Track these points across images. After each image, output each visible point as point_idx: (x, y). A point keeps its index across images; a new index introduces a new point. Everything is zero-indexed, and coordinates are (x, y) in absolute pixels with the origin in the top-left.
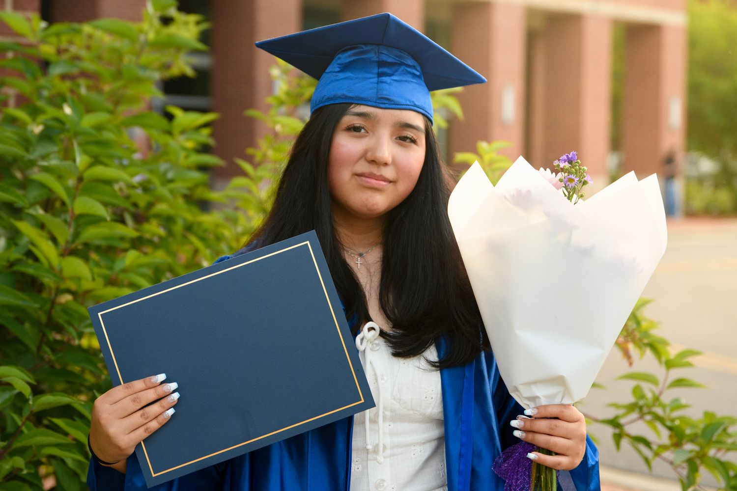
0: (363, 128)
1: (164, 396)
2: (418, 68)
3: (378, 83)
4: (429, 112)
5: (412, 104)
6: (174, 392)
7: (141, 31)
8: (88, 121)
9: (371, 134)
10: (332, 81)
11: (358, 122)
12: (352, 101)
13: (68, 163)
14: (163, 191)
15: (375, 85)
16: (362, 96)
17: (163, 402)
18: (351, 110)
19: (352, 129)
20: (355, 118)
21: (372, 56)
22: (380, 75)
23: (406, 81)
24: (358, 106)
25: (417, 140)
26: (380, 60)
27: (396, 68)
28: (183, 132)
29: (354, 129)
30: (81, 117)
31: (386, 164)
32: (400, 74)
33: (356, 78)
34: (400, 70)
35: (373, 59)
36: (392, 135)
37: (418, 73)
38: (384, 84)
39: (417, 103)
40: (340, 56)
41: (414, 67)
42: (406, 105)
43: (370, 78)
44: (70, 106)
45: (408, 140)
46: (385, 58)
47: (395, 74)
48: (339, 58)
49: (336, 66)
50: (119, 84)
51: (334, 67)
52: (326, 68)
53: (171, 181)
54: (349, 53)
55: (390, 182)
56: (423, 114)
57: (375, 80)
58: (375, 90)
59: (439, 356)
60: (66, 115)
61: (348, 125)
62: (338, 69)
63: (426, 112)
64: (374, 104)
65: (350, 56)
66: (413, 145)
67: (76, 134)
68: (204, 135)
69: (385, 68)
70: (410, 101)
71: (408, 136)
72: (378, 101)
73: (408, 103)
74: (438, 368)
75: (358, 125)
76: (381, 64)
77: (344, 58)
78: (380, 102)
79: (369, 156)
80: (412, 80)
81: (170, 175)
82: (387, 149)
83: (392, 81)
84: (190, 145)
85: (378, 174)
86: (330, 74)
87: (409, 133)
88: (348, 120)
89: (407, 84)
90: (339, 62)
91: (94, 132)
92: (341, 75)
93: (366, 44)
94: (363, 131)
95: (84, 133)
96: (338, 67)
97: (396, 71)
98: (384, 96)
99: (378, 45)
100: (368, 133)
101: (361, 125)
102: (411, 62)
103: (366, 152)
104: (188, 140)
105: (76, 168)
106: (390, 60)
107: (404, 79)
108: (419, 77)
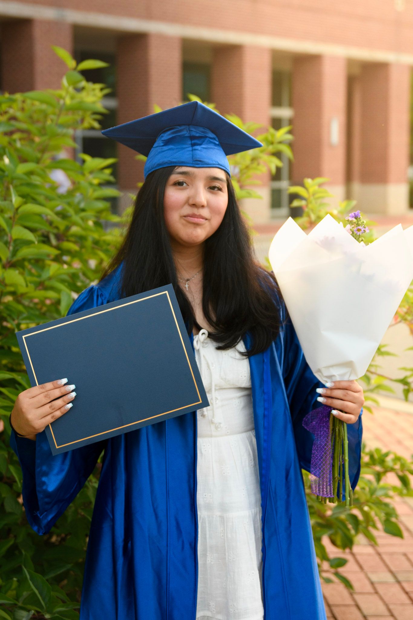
0: (185, 183)
1: (65, 394)
2: (217, 139)
3: (192, 150)
4: (228, 168)
5: (217, 163)
6: (73, 391)
7: (61, 97)
8: (22, 169)
9: (190, 186)
10: (160, 153)
11: (181, 178)
12: (176, 165)
13: (6, 203)
14: (76, 218)
15: (191, 152)
16: (182, 160)
17: (65, 398)
18: (176, 170)
19: (177, 184)
20: (179, 175)
21: (185, 133)
22: (193, 145)
23: (211, 148)
24: (181, 167)
25: (223, 189)
26: (191, 135)
27: (202, 140)
28: (91, 172)
29: (179, 184)
30: (16, 166)
31: (203, 206)
32: (207, 144)
33: (177, 149)
34: (206, 141)
35: (186, 135)
36: (205, 186)
37: (217, 143)
38: (196, 151)
39: (220, 163)
40: (162, 135)
41: (214, 139)
42: (213, 164)
43: (187, 148)
44: (8, 157)
45: (216, 189)
46: (194, 134)
47: (204, 143)
48: (162, 137)
49: (161, 142)
50: (44, 138)
51: (159, 142)
52: (153, 145)
53: (83, 210)
54: (169, 132)
55: (206, 219)
56: (224, 170)
57: (190, 149)
58: (191, 155)
59: (246, 347)
60: (5, 165)
61: (175, 181)
62: (162, 144)
63: (226, 168)
64: (192, 165)
65: (169, 135)
66: (220, 192)
67: (13, 179)
68: (107, 174)
69: (195, 141)
70: (215, 162)
71: (216, 186)
72: (194, 163)
73: (214, 163)
74: (247, 357)
75: (181, 181)
76: (192, 138)
77: (166, 136)
78: (195, 163)
79: (191, 202)
80: (214, 147)
81: (82, 205)
82: (203, 196)
83: (202, 149)
84: (96, 182)
85: (198, 214)
86: (158, 148)
87: (217, 184)
88: (174, 177)
89: (211, 150)
90: (163, 139)
91: (25, 177)
92: (165, 148)
93: (180, 125)
94: (185, 185)
95: (18, 178)
96: (162, 143)
97: (203, 142)
98: (197, 159)
99: (189, 125)
100: (188, 185)
101: (184, 181)
102: (211, 135)
103: (188, 199)
104: (95, 178)
105: (13, 205)
106: (197, 135)
107: (209, 147)
108: (218, 145)
